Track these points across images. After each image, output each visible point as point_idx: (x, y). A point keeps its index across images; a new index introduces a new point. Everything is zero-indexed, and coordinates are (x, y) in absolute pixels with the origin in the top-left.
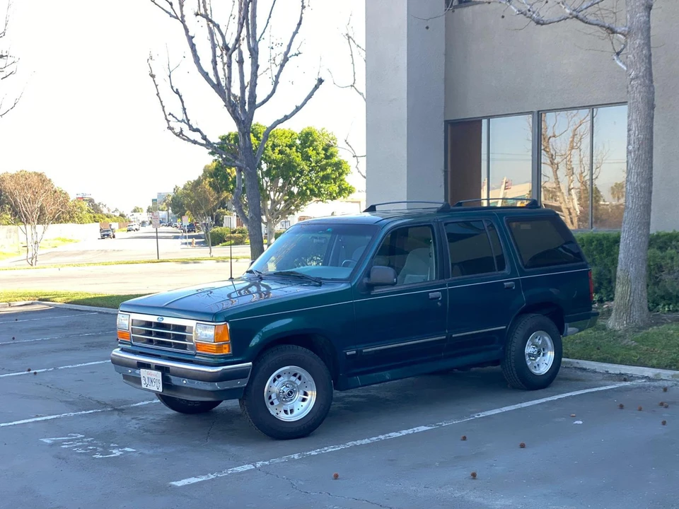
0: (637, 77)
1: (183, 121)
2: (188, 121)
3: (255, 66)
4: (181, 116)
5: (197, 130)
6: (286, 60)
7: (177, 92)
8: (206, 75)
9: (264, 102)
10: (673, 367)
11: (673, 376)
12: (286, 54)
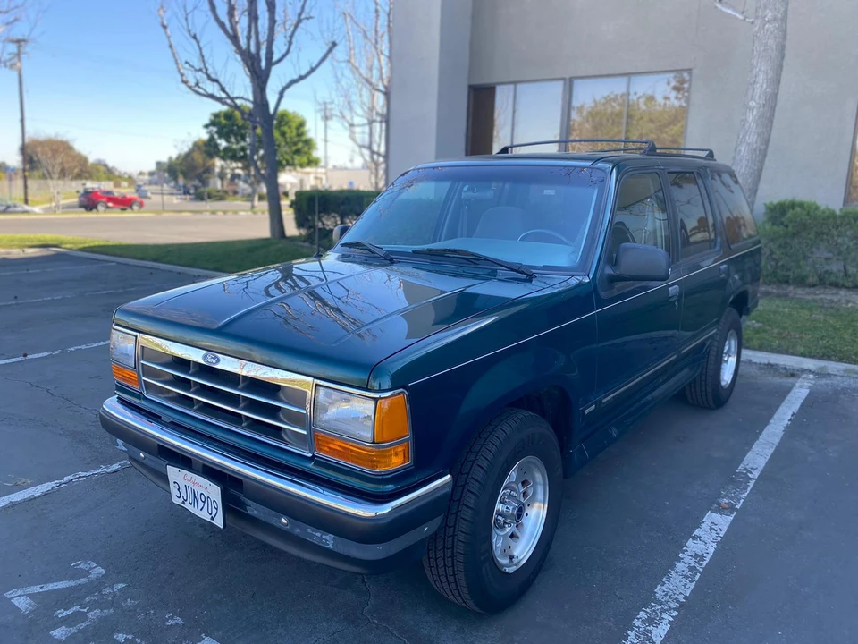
0: (775, 19)
1: (200, 70)
2: (207, 69)
3: (273, 22)
4: (197, 63)
5: (215, 81)
6: (299, 21)
7: (195, 37)
8: (222, 25)
9: (280, 60)
10: (833, 358)
11: (845, 371)
12: (300, 15)
